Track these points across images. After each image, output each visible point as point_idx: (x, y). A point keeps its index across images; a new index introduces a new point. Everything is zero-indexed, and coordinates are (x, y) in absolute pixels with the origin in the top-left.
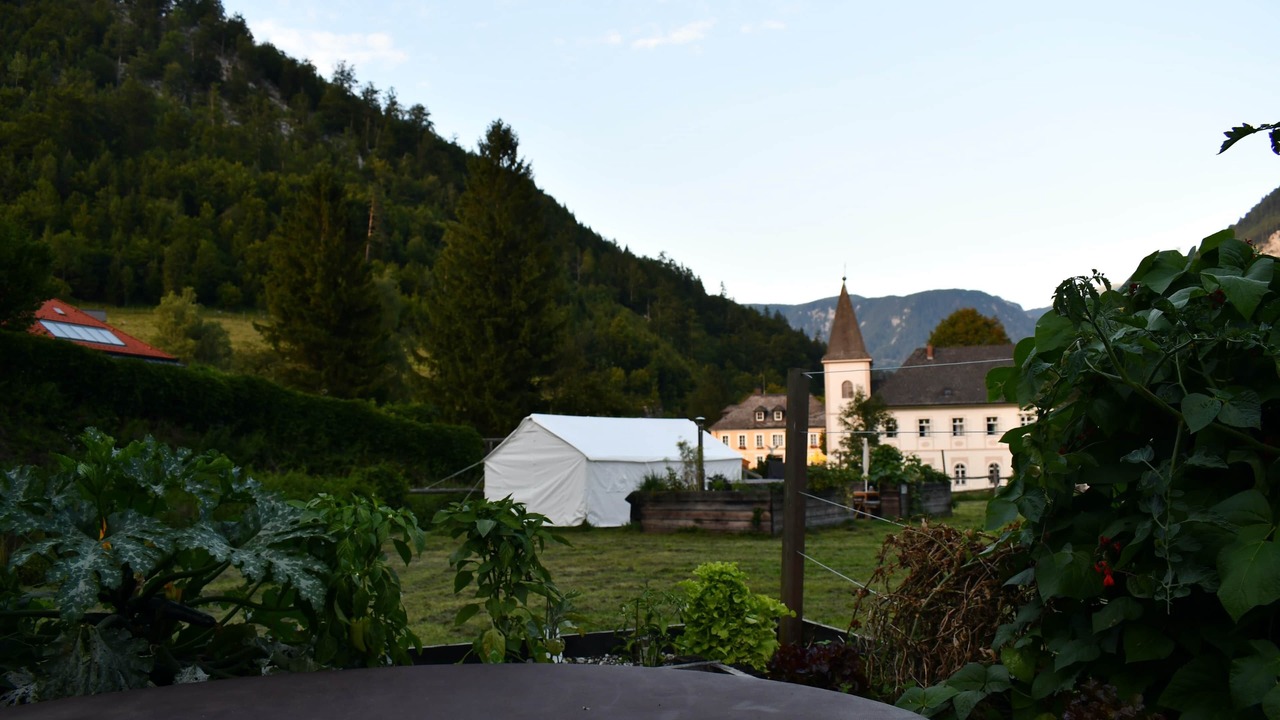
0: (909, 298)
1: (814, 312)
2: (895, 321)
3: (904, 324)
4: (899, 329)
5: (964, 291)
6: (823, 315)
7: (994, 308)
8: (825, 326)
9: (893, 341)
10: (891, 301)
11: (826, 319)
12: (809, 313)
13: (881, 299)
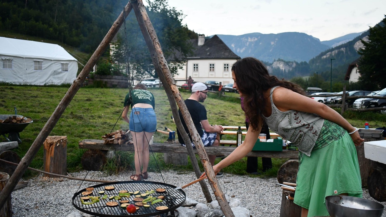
0: (278, 34)
1: (243, 38)
2: (272, 43)
3: (275, 44)
4: (273, 46)
5: (298, 33)
6: (246, 40)
7: (309, 40)
8: (247, 44)
9: (271, 50)
10: (271, 35)
11: (247, 41)
12: (241, 39)
13: (268, 34)
